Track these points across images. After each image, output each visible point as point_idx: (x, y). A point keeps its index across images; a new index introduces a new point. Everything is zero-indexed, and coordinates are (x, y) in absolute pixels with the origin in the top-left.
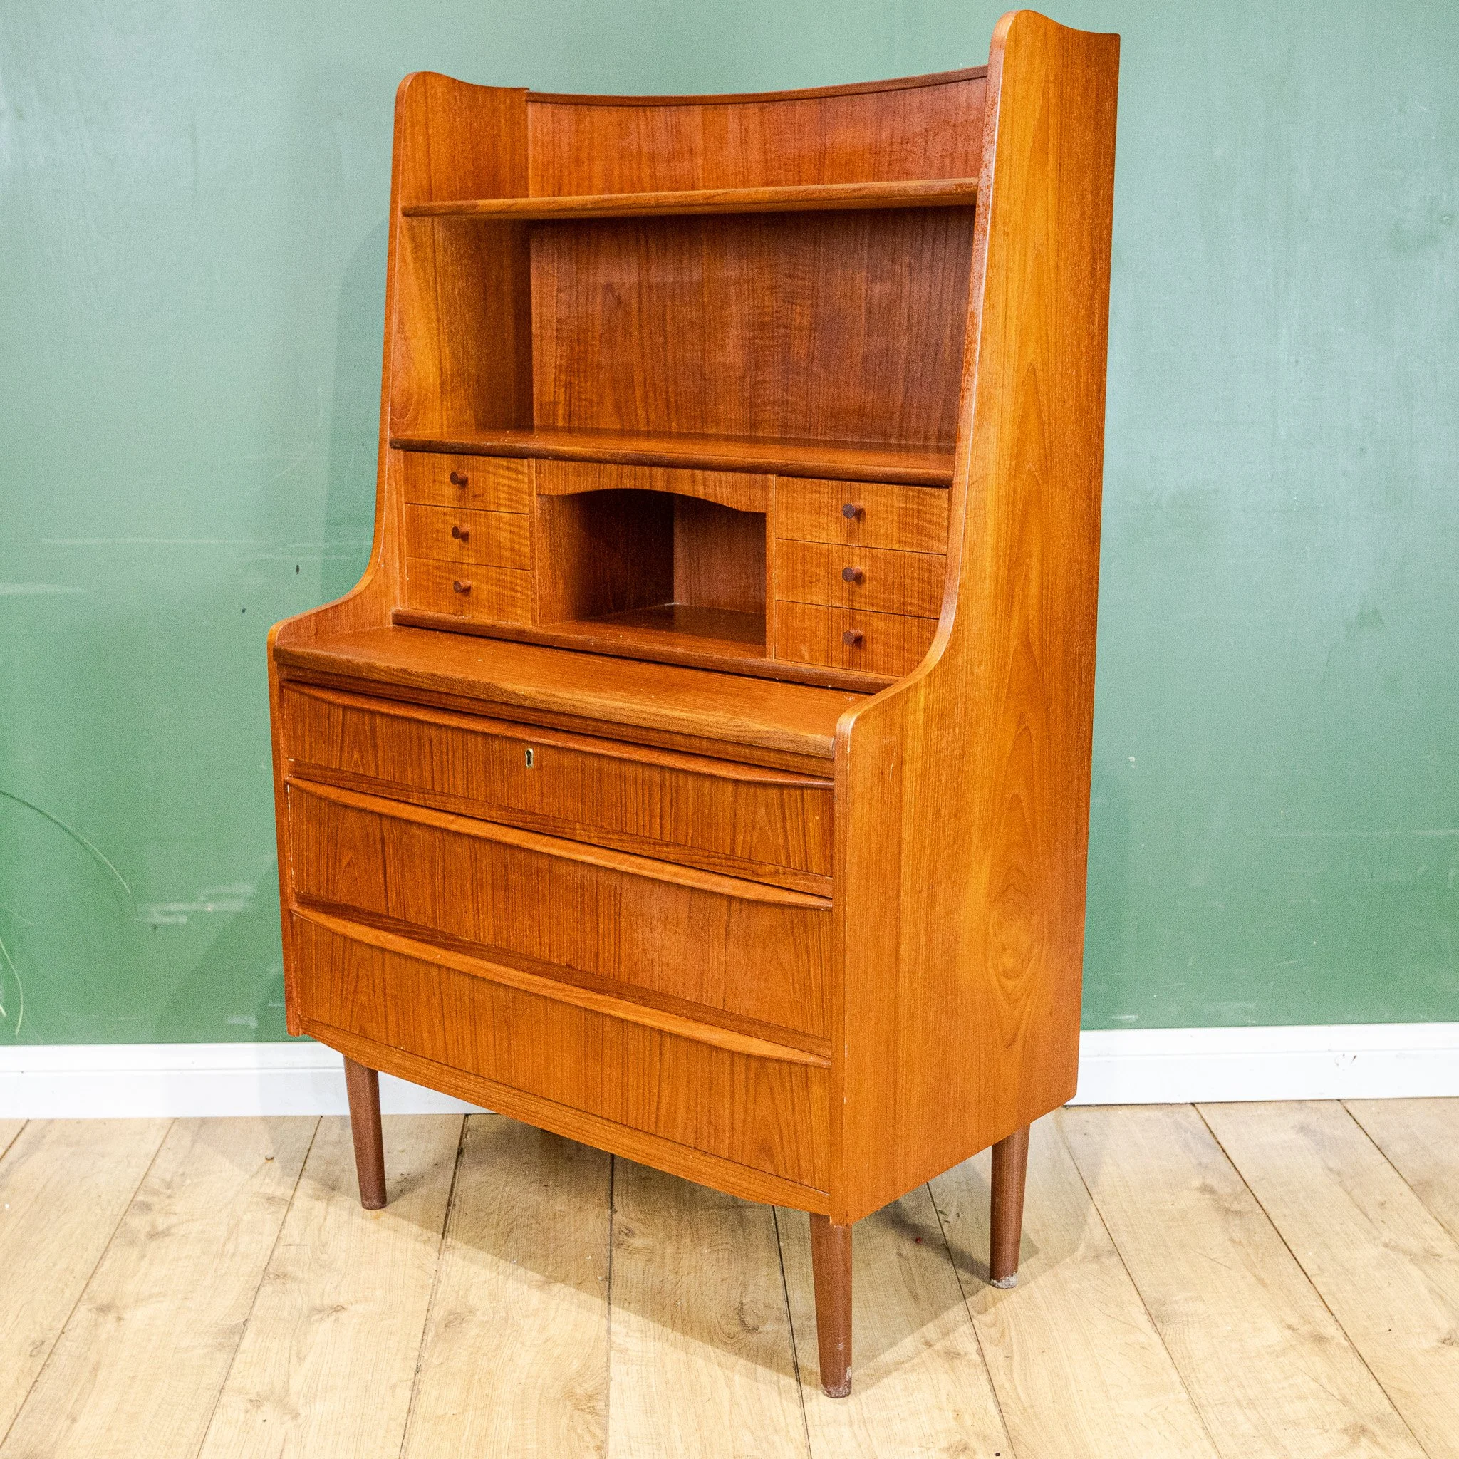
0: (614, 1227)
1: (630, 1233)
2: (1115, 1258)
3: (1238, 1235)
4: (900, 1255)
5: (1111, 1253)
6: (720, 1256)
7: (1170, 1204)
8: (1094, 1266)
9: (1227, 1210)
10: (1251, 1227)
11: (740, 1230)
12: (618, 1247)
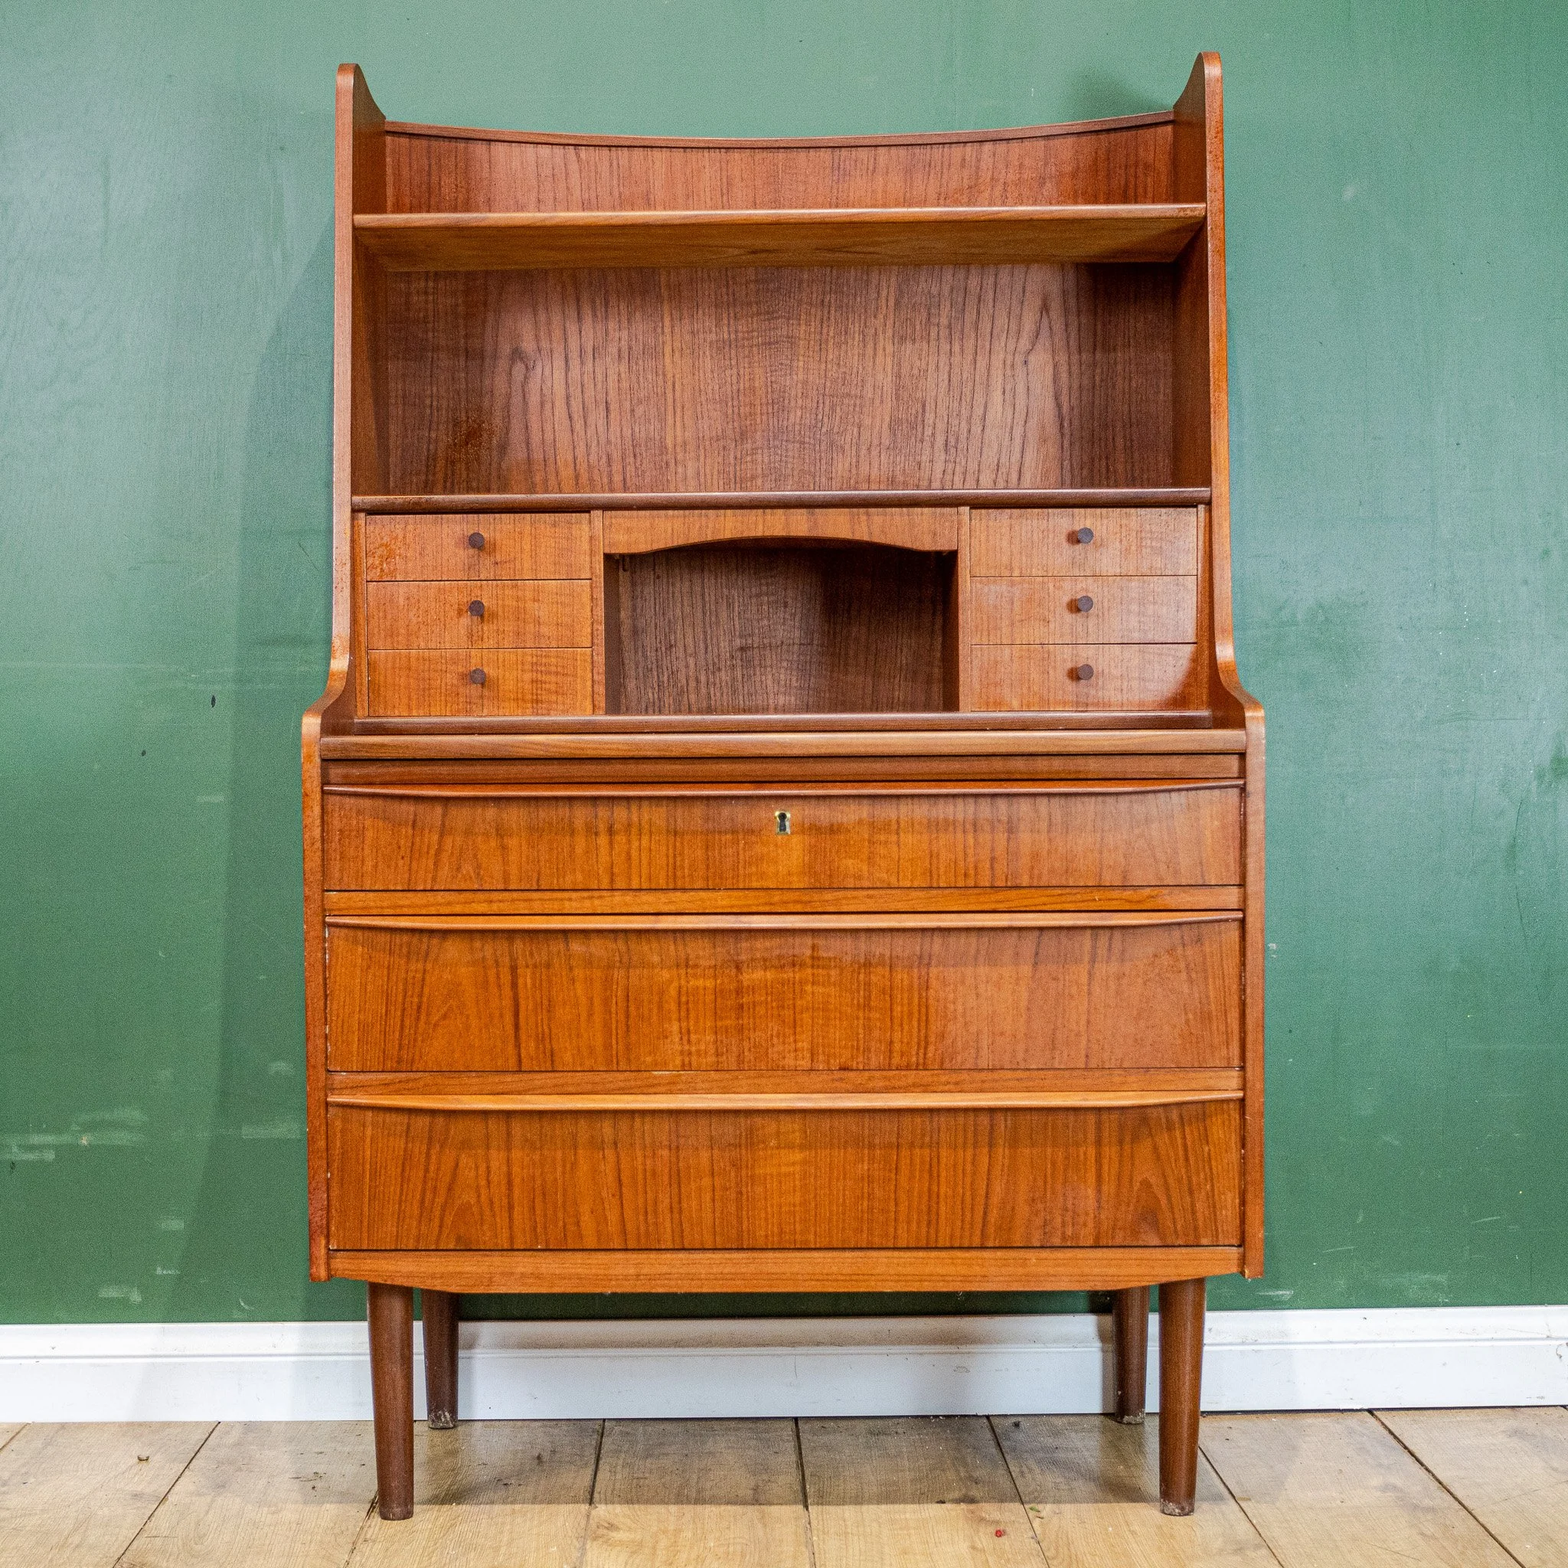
0: (591, 1521)
1: (611, 1527)
2: (1265, 1551)
3: (1430, 1529)
4: (974, 1548)
5: (1257, 1547)
6: (731, 1549)
7: (1338, 1502)
8: (1238, 1558)
9: (1416, 1507)
10: (1448, 1523)
11: (760, 1526)
12: (595, 1539)
